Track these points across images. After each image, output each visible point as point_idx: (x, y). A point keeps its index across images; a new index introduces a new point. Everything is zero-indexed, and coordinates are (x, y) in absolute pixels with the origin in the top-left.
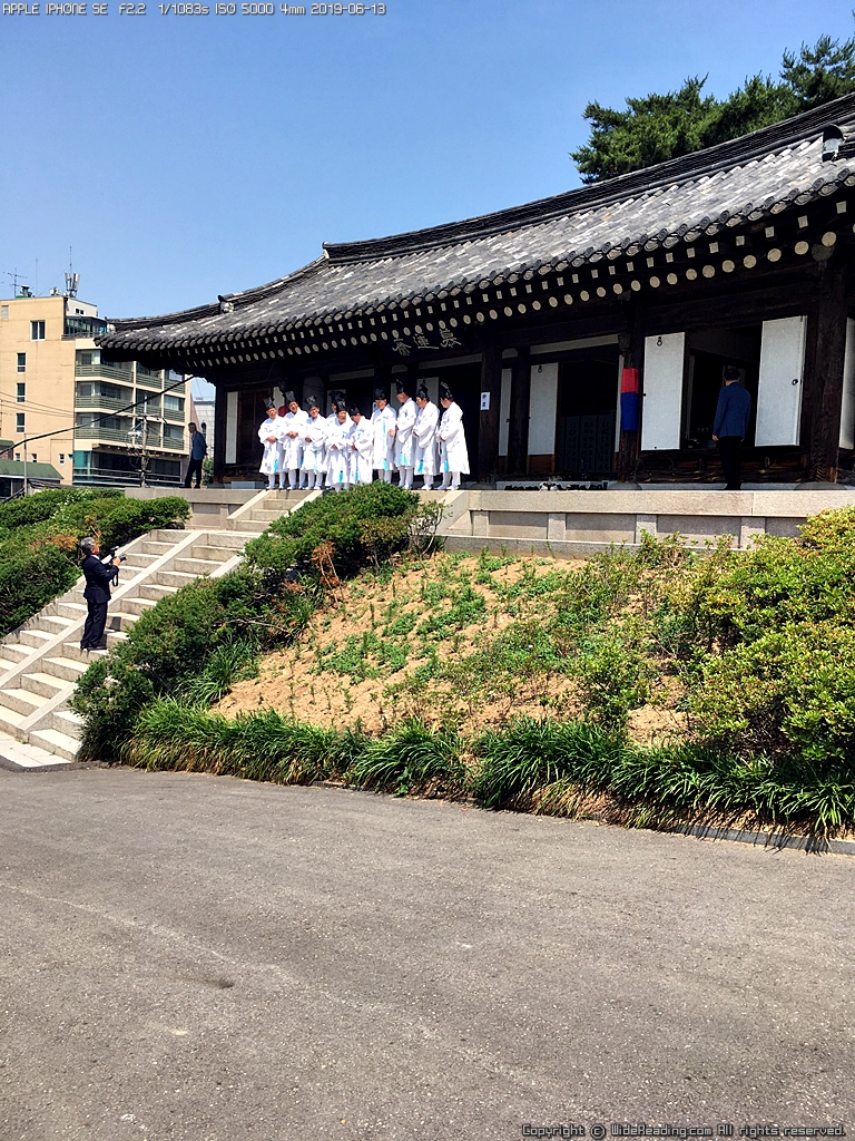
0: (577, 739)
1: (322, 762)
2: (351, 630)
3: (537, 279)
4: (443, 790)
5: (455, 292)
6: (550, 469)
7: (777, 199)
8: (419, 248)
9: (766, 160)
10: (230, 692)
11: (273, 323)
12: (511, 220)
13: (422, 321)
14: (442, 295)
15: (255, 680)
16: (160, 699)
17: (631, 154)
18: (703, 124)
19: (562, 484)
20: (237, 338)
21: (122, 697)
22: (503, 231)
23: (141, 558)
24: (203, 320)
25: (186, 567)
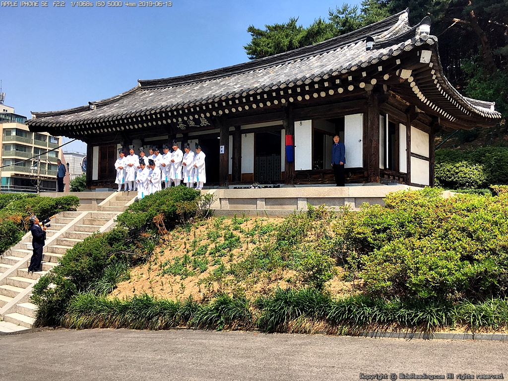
0: (307, 296)
1: (175, 317)
2: (175, 254)
3: (248, 96)
4: (241, 326)
5: (210, 101)
6: (252, 179)
7: (353, 64)
8: (185, 83)
9: (338, 50)
10: (116, 287)
11: (119, 114)
12: (227, 72)
13: (193, 114)
14: (204, 102)
15: (129, 281)
16: (79, 293)
17: (270, 48)
18: (299, 37)
19: (260, 186)
20: (101, 121)
21: (61, 293)
22: (224, 77)
23: (56, 226)
24: (81, 113)
25: (81, 229)
